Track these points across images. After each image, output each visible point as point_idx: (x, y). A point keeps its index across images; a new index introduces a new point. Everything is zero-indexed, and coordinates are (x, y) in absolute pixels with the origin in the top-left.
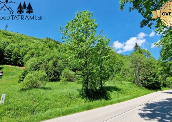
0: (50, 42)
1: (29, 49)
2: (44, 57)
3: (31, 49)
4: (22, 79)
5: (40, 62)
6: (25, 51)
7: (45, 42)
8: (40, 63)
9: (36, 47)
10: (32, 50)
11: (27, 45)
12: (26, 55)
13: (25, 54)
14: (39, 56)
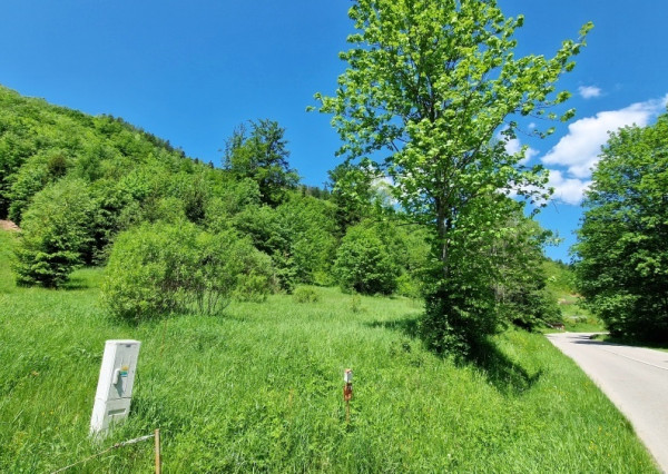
0: (126, 133)
1: (39, 144)
2: (120, 185)
3: (46, 145)
4: (41, 267)
5: (103, 203)
6: (16, 152)
7: (103, 131)
8: (102, 207)
9: (69, 143)
10: (55, 152)
11: (23, 126)
12: (23, 171)
13: (19, 163)
14: (93, 177)
